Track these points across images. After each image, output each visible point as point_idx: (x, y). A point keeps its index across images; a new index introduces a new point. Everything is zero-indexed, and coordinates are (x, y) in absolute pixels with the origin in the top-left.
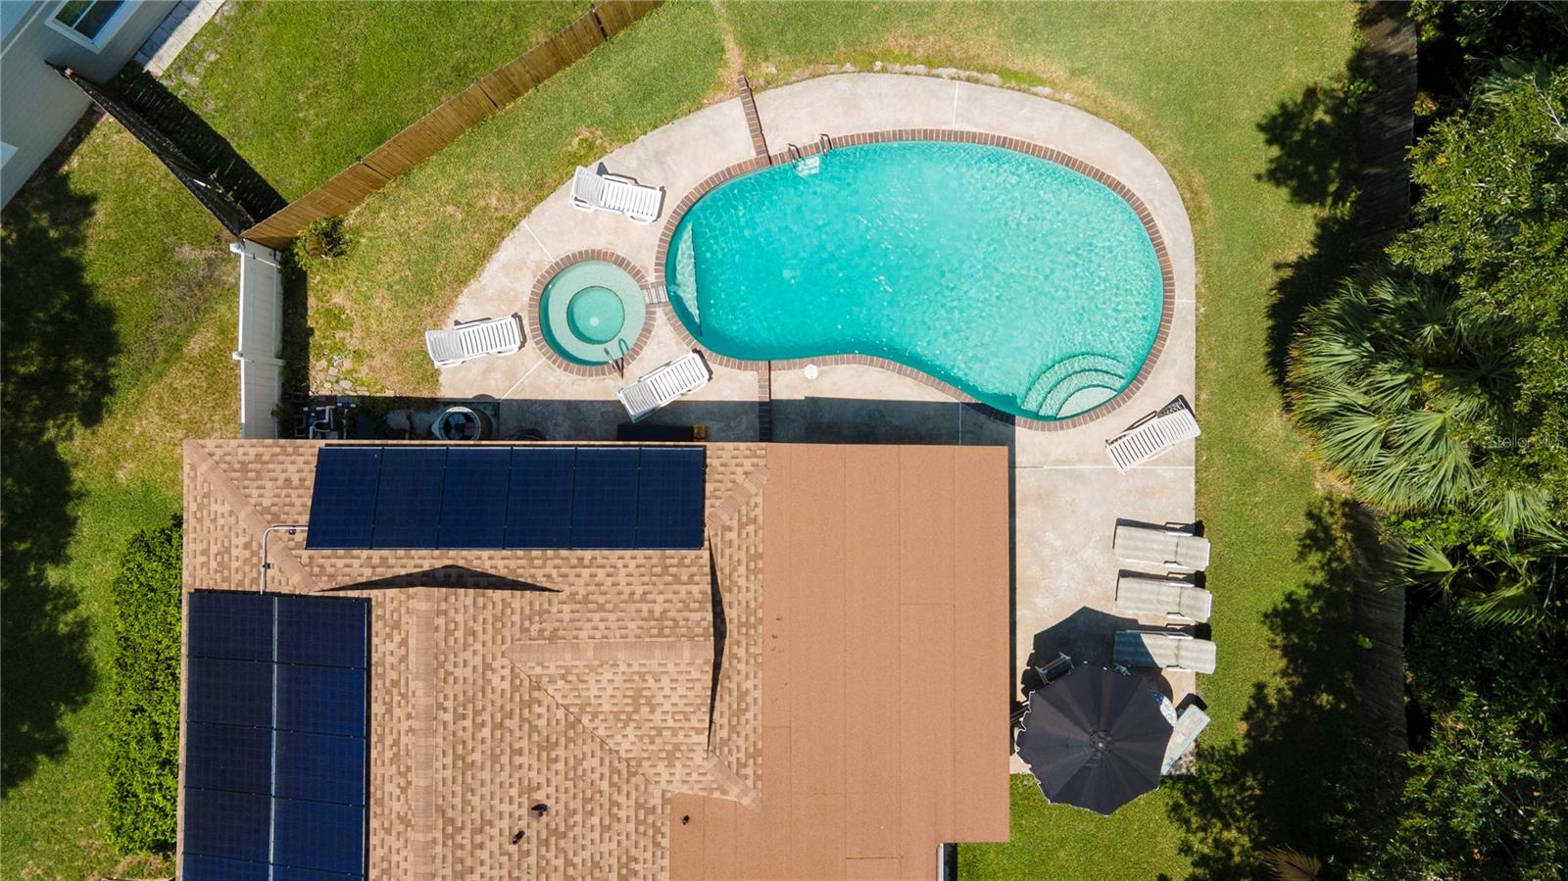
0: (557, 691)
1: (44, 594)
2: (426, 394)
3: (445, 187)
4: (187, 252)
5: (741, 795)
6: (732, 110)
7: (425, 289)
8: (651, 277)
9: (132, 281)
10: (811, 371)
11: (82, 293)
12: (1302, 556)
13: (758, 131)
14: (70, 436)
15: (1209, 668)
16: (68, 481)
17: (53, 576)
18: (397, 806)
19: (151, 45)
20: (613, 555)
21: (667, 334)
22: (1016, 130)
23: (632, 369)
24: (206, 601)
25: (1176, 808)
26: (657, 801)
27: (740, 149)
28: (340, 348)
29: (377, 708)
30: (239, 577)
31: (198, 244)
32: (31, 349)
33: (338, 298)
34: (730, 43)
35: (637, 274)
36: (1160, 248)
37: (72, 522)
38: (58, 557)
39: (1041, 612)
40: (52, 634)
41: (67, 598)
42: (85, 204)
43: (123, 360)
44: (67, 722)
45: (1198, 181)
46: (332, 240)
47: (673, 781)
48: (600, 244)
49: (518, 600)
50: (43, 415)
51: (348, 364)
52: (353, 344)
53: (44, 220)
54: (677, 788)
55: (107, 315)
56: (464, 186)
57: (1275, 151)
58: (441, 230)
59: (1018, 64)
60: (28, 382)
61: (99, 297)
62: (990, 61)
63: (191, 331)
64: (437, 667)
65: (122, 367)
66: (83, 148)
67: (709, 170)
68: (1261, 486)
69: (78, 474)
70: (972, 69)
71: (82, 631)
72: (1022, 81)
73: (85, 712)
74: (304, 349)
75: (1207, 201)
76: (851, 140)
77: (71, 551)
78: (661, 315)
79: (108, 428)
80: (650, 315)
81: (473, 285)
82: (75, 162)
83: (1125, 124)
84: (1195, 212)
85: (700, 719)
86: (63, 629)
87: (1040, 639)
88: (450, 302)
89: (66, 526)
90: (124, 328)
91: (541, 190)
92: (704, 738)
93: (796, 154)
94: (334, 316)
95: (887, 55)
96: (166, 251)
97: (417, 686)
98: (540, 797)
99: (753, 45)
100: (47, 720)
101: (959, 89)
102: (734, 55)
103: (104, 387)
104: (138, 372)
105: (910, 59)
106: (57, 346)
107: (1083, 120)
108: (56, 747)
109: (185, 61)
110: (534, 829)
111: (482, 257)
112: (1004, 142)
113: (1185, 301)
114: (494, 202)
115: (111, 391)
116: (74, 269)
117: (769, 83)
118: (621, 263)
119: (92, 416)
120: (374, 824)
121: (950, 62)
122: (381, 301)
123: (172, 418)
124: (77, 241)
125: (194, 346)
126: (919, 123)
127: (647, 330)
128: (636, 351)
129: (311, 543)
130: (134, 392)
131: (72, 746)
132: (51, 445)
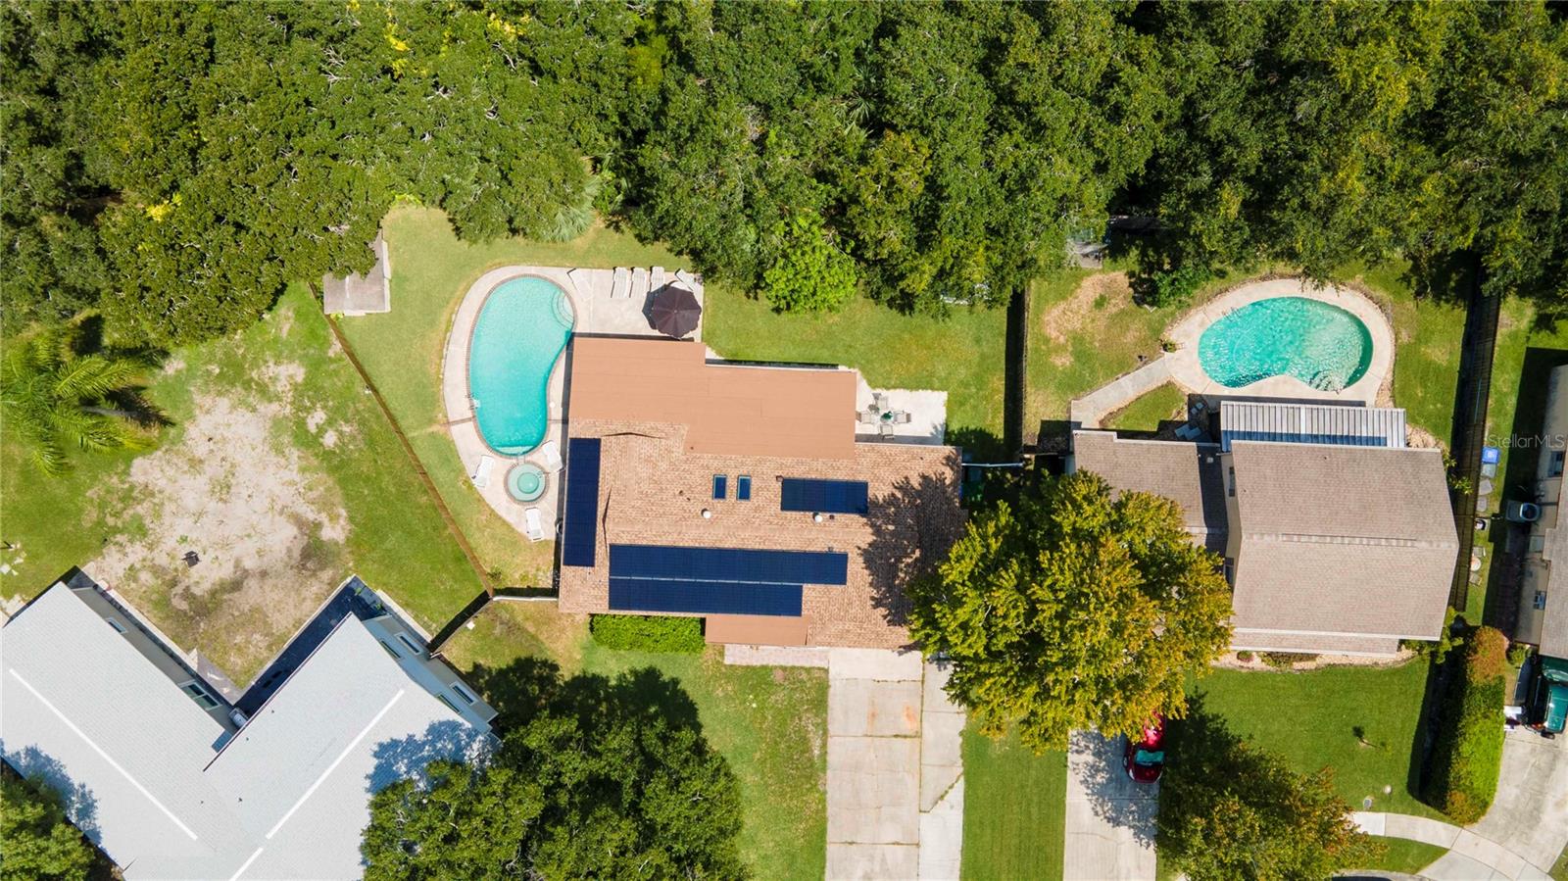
0: (645, 487)
1: (619, 687)
2: (553, 545)
3: (478, 535)
4: (497, 631)
5: (684, 430)
6: (455, 429)
7: (514, 544)
8: (514, 461)
9: (507, 651)
10: (552, 405)
11: (509, 669)
12: (623, 232)
13: (463, 421)
14: (562, 675)
15: (662, 269)
16: (579, 677)
17: (613, 683)
18: (675, 536)
19: (421, 640)
20: (602, 468)
21: (534, 457)
22: (468, 327)
23: (547, 470)
24: (614, 603)
25: (713, 281)
26: (684, 458)
27: (470, 427)
28: (535, 576)
29: (644, 543)
30: (604, 593)
31: (494, 628)
32: (530, 689)
33: (517, 576)
34: (430, 430)
35: (514, 466)
36: (514, 278)
37: (594, 675)
38: (606, 681)
39: (643, 327)
40: (633, 683)
41: (622, 677)
42: (477, 667)
43: (535, 656)
44: (666, 678)
45: (489, 264)
46: (495, 576)
47: (678, 452)
48: (502, 479)
49: (613, 497)
50: (553, 684)
51: (541, 573)
52: (534, 571)
53: (481, 681)
54: (681, 450)
55: (518, 661)
56: (478, 528)
57: (481, 241)
58: (493, 537)
59: (444, 327)
60: (542, 691)
61: (511, 663)
62: (442, 335)
63: (528, 632)
64: (631, 522)
65: (538, 656)
66: (457, 666)
67: (477, 439)
68: (601, 246)
69: (577, 674)
70: (444, 343)
71: (634, 672)
72: (450, 324)
73: (663, 671)
74: (535, 589)
75: (497, 261)
76: (468, 387)
77: (604, 676)
78: (529, 458)
79: (560, 662)
80: (529, 462)
81: (514, 526)
82: (462, 670)
83: (467, 289)
84: (500, 265)
85: (656, 441)
86: (633, 679)
87: (653, 326)
88: (520, 535)
89: (595, 678)
90: (523, 655)
91: (480, 500)
92: (663, 441)
93: (472, 407)
94: (523, 578)
95: (438, 372)
96: (496, 639)
97: (637, 528)
98: (677, 493)
99: (431, 421)
100: (665, 685)
101: (451, 347)
102: (435, 428)
103: (545, 663)
104: (541, 651)
105: (440, 365)
106: (530, 679)
107: (465, 304)
108: (675, 682)
109: (427, 628)
110: (687, 494)
111: (504, 523)
112: (472, 332)
113: (533, 270)
114: (484, 518)
115: (546, 661)
116: (501, 672)
117: (446, 417)
118: (509, 472)
119: (555, 667)
120: (681, 545)
121: (442, 350)
122: (518, 560)
123: (558, 638)
124: (489, 671)
125: (532, 630)
126: (463, 363)
127: (534, 464)
128: (542, 468)
129: (592, 565)
130: (549, 653)
131: (675, 676)
132: (566, 683)
